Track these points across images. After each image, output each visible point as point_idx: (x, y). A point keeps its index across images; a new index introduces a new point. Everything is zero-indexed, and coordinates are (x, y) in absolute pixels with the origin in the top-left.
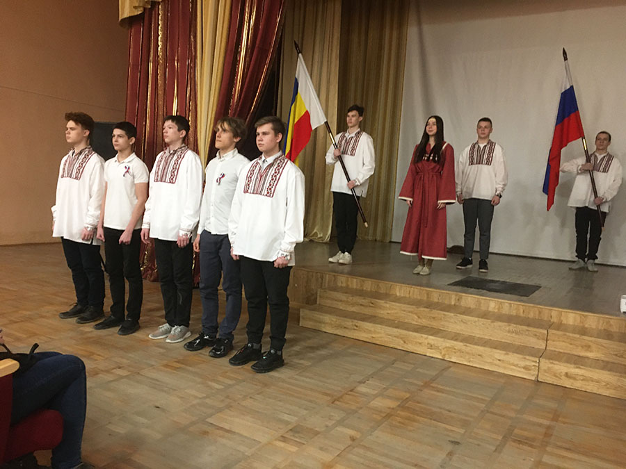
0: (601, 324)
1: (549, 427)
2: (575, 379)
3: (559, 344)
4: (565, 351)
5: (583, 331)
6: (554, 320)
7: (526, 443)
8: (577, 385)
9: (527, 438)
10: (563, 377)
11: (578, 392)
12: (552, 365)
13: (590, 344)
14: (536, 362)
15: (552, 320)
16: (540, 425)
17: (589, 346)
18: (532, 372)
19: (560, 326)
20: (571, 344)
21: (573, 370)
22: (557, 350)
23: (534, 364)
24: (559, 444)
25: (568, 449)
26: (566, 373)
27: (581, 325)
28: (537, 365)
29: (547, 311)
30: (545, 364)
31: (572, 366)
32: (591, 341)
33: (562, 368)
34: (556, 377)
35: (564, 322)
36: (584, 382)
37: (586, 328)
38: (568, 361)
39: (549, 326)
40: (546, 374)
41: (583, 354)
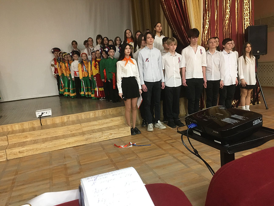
0: (30, 125)
1: (14, 179)
2: (23, 152)
3: (13, 140)
4: (17, 142)
5: (23, 131)
6: (10, 130)
7: (3, 192)
8: (25, 154)
10: (18, 154)
11: (26, 157)
12: (12, 151)
13: (27, 135)
14: (4, 152)
16: (9, 180)
17: (27, 136)
18: (3, 157)
19: (13, 132)
20: (19, 138)
21: (21, 149)
22: (13, 143)
24: (19, 184)
26: (19, 152)
27: (22, 128)
29: (5, 127)
30: (8, 151)
31: (21, 147)
32: (27, 134)
33: (16, 150)
34: (15, 155)
35: (15, 129)
36: (27, 152)
37: (24, 129)
38: (19, 146)
39: (9, 133)
40: (11, 156)
41: (25, 141)
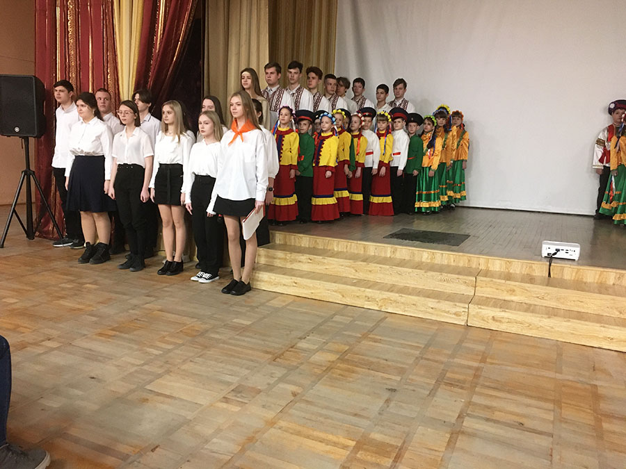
0: (524, 269)
1: (477, 369)
2: (500, 321)
3: (486, 289)
4: (492, 296)
5: (508, 277)
6: (482, 267)
7: (457, 386)
8: (503, 327)
9: (458, 381)
10: (491, 321)
11: (504, 334)
12: (480, 310)
13: (515, 288)
14: (466, 308)
15: (480, 268)
16: (469, 367)
17: (514, 291)
18: (462, 318)
19: (487, 273)
20: (497, 289)
21: (498, 313)
22: (485, 295)
23: (464, 310)
24: (487, 384)
25: (494, 388)
26: (493, 317)
27: (507, 270)
28: (467, 310)
29: (476, 259)
30: (474, 309)
31: (499, 310)
32: (515, 286)
33: (489, 312)
34: (484, 320)
35: (491, 268)
36: (510, 325)
37: (511, 274)
38: (495, 306)
39: (478, 273)
40: (475, 319)
41: (508, 298)
